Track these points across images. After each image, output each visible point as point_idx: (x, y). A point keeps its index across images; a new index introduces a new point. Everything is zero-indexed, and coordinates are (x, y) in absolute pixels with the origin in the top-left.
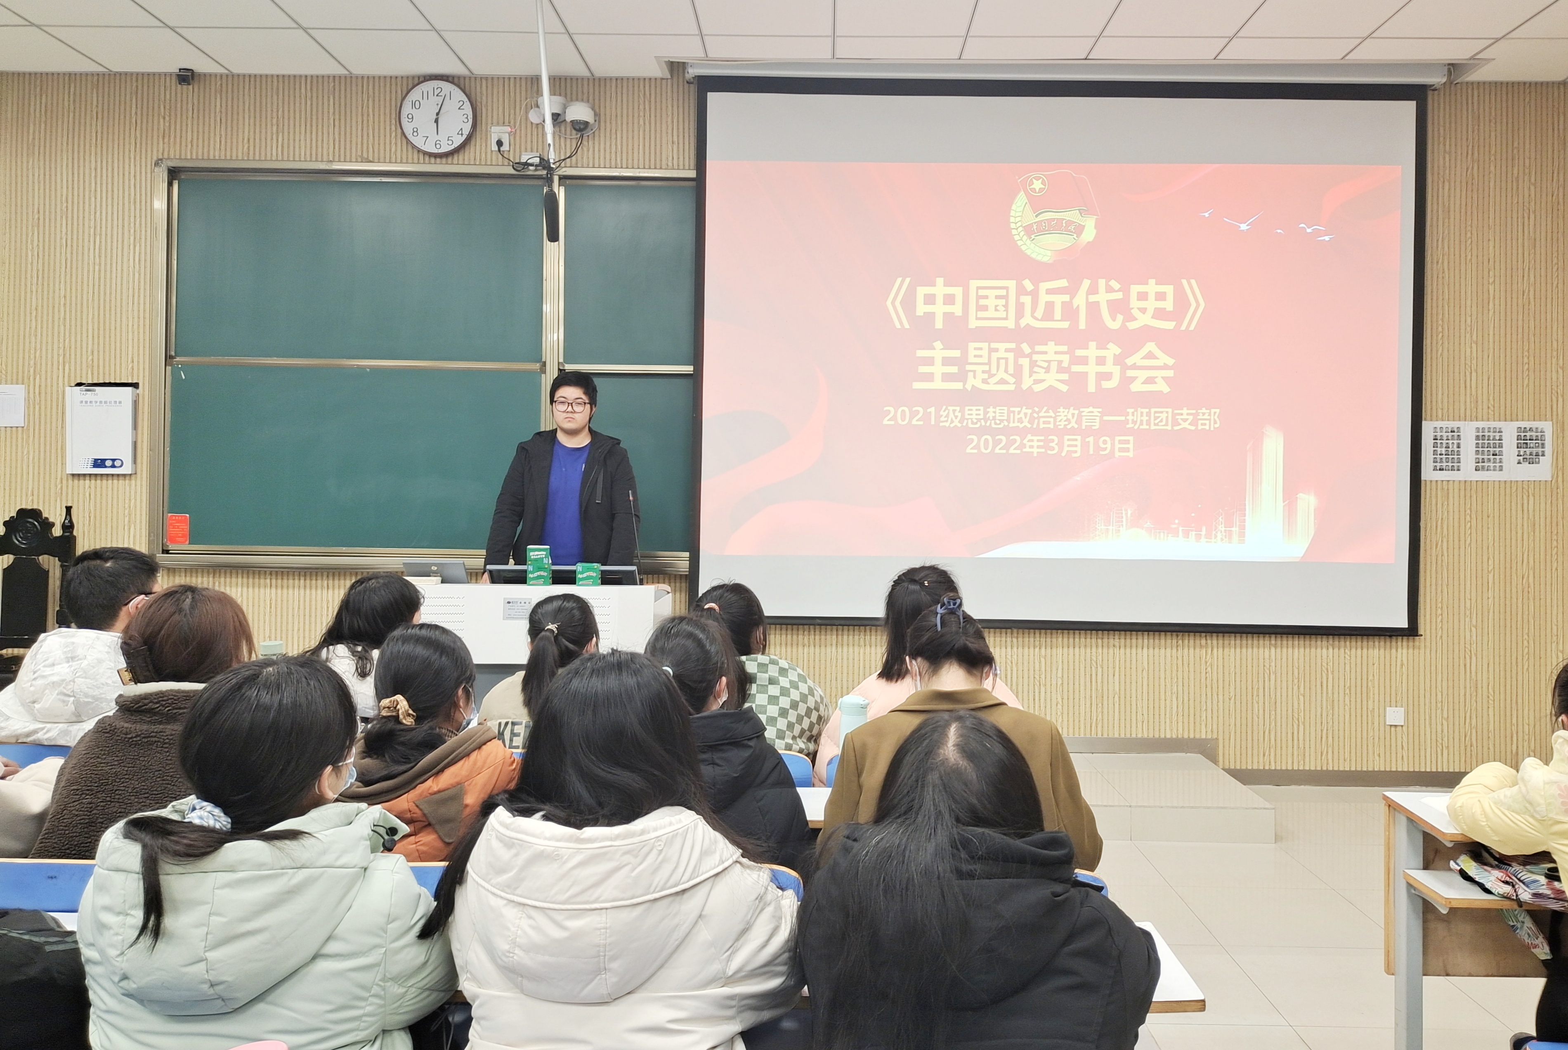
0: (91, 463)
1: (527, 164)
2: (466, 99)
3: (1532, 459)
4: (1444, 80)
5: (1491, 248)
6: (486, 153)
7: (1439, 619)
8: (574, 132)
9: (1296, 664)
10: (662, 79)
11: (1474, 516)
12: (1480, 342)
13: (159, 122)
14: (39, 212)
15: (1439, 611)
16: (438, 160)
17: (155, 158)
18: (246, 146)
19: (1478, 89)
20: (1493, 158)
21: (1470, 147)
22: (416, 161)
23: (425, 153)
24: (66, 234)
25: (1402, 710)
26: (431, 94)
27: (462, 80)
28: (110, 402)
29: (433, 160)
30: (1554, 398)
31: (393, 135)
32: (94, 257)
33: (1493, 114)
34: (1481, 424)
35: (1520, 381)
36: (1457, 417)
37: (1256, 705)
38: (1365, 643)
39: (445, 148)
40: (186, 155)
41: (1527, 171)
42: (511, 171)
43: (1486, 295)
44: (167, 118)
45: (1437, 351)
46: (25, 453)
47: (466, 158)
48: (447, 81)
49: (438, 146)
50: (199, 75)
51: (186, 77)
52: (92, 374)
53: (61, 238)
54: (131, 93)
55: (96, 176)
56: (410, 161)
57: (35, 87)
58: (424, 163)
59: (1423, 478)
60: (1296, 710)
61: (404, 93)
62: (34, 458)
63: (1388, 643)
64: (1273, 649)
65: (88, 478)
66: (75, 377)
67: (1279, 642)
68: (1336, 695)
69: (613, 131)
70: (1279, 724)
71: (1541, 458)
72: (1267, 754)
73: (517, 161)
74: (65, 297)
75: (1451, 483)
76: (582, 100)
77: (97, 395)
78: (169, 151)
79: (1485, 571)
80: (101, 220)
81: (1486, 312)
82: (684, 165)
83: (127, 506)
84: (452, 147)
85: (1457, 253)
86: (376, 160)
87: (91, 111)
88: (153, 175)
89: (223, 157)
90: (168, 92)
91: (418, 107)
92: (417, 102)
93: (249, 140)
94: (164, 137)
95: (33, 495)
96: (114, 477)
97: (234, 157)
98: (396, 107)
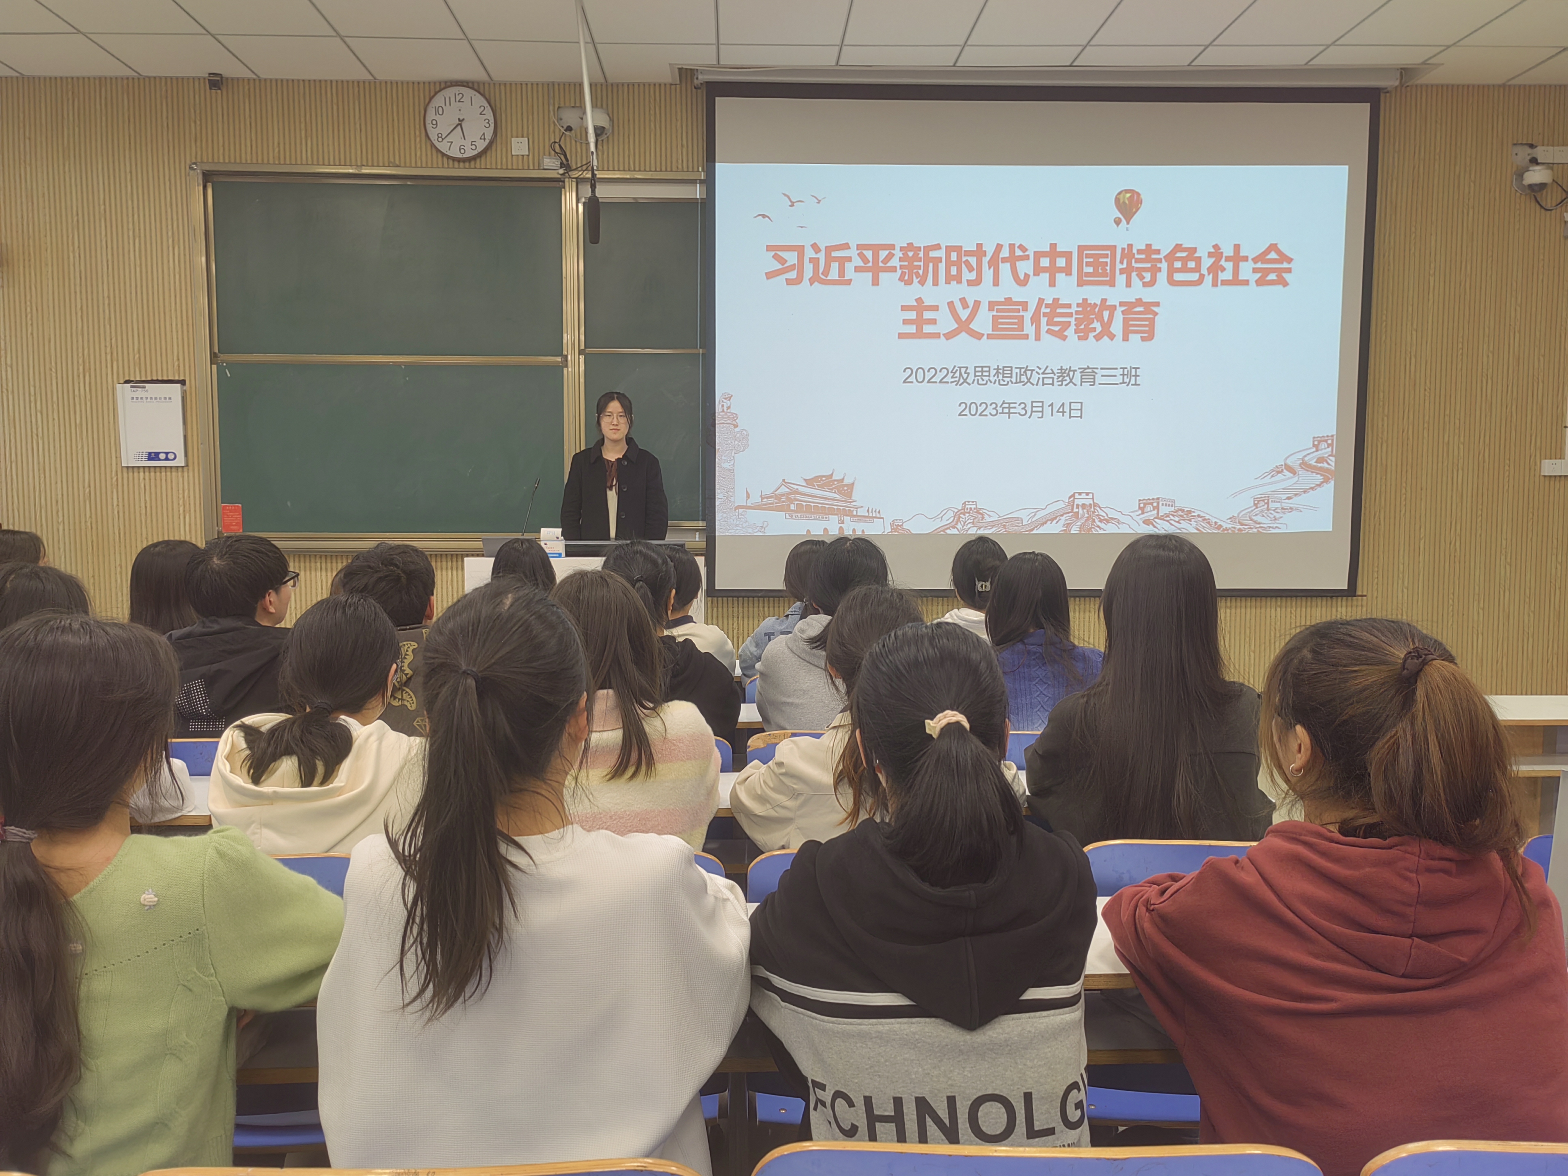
0: (145, 456)
2: (486, 105)
5: (1433, 241)
6: (507, 157)
13: (190, 126)
14: (78, 215)
16: (462, 164)
17: (188, 162)
18: (276, 150)
19: (1427, 91)
22: (440, 165)
23: (449, 157)
24: (106, 235)
26: (453, 100)
28: (160, 398)
29: (456, 164)
31: (418, 140)
32: (135, 259)
39: (470, 153)
40: (218, 158)
42: (531, 175)
44: (198, 123)
46: (80, 447)
47: (488, 163)
48: (468, 87)
49: (462, 151)
52: (140, 372)
53: (101, 241)
55: (131, 179)
56: (435, 165)
58: (448, 168)
61: (427, 99)
65: (142, 470)
66: (124, 374)
69: (627, 136)
74: (109, 297)
77: (147, 391)
78: (202, 154)
80: (139, 223)
81: (1426, 301)
83: (181, 496)
84: (475, 152)
86: (402, 165)
87: (123, 114)
88: (188, 178)
89: (254, 161)
90: (197, 97)
91: (441, 113)
92: (440, 109)
93: (279, 144)
94: (196, 141)
95: (89, 487)
96: (168, 470)
97: (265, 161)
98: (420, 113)
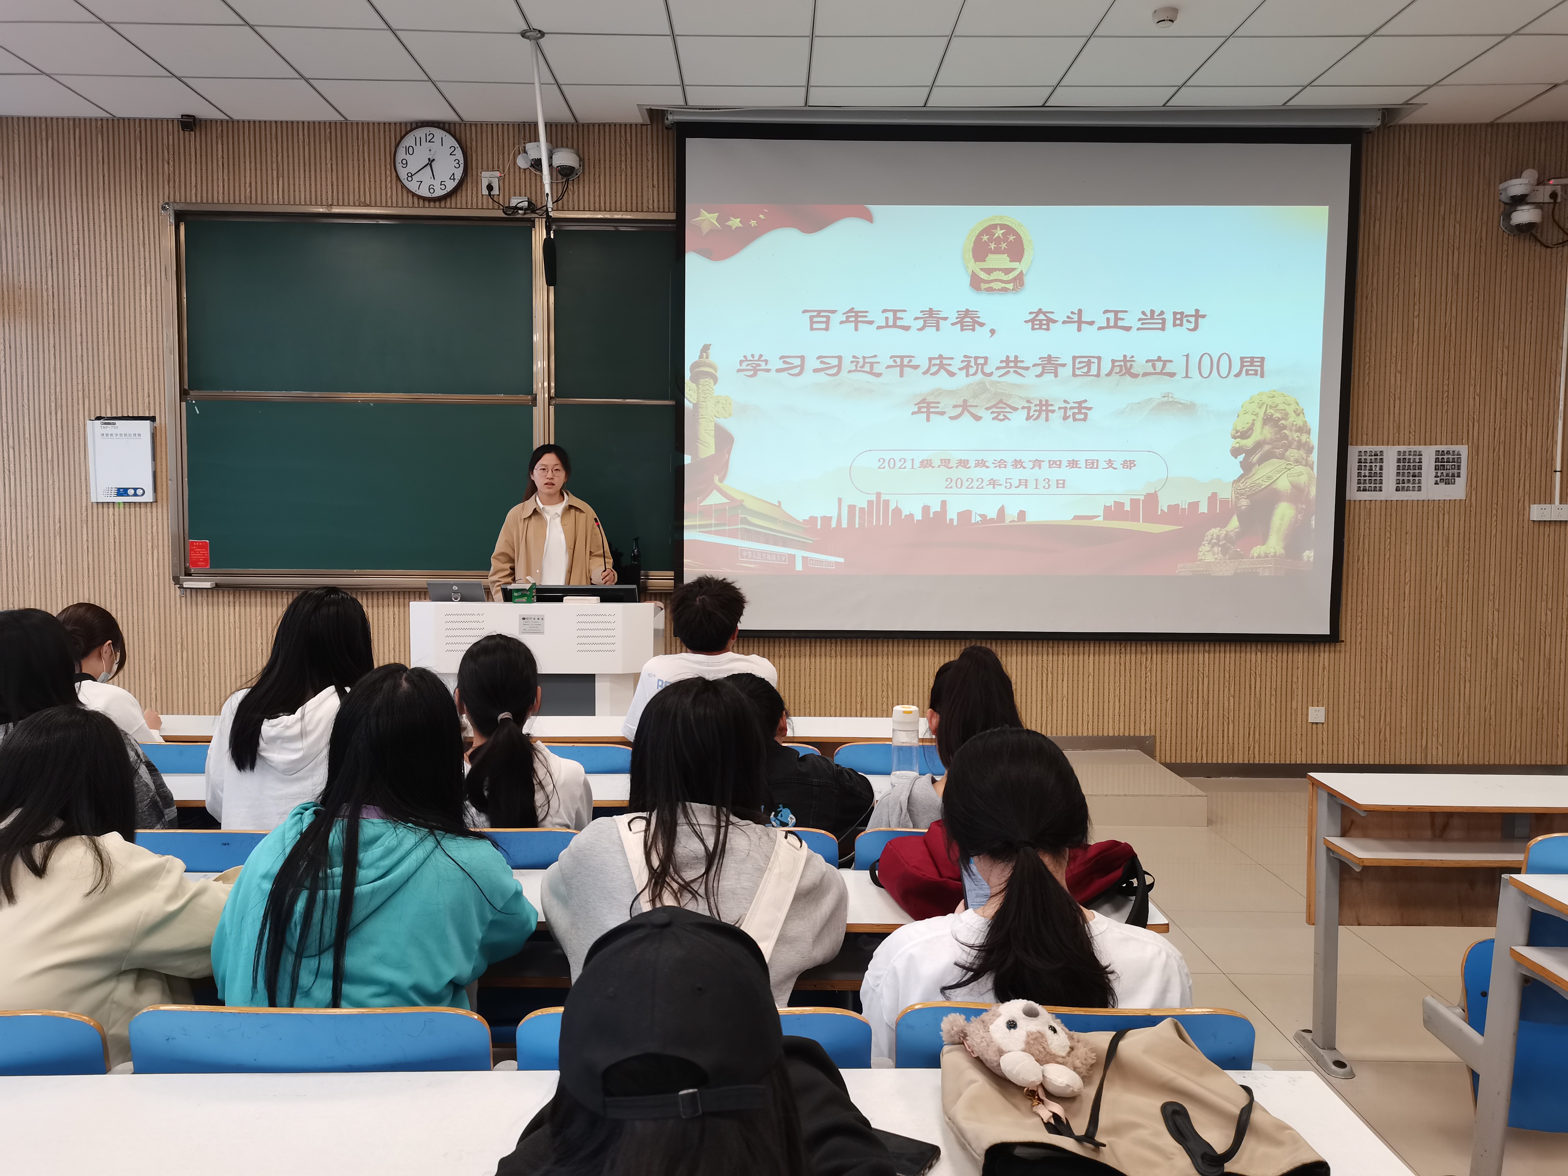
0: (114, 492)
1: (516, 208)
2: (457, 145)
3: (1449, 480)
4: (1378, 123)
5: (1417, 284)
6: (477, 197)
7: (1359, 627)
8: (560, 176)
9: (1227, 668)
10: (642, 125)
11: (1393, 533)
12: (1404, 371)
13: (163, 166)
14: (51, 254)
15: (1359, 620)
16: (432, 204)
17: (161, 202)
18: (248, 190)
19: (1410, 132)
20: (1421, 198)
21: (1401, 187)
22: (411, 204)
23: (419, 197)
24: (80, 275)
25: (1322, 710)
26: (423, 140)
27: (452, 126)
28: (130, 435)
29: (427, 204)
30: (1471, 424)
31: (389, 180)
32: (108, 297)
33: (1423, 156)
34: (1402, 448)
35: (1440, 407)
36: (1380, 441)
37: (1190, 705)
38: (1291, 649)
39: (439, 193)
40: (191, 200)
41: (1453, 209)
42: (500, 214)
43: (1411, 328)
44: (171, 163)
46: (51, 482)
47: (459, 202)
48: (439, 127)
49: (432, 191)
50: (200, 120)
51: (189, 123)
52: (111, 409)
54: (135, 139)
55: (105, 219)
56: (405, 205)
57: (41, 132)
58: (419, 207)
59: (1347, 498)
60: (1226, 710)
61: (398, 139)
62: (59, 488)
63: (1311, 648)
64: (1206, 655)
65: (111, 506)
66: (95, 411)
67: (1212, 648)
68: (1263, 696)
69: (597, 175)
70: (1211, 722)
71: (1456, 478)
72: (1199, 749)
73: (507, 205)
74: (81, 335)
75: (1373, 503)
76: (567, 147)
77: (117, 428)
78: (175, 195)
79: (1402, 583)
80: (112, 261)
81: (1410, 343)
82: (664, 208)
83: (149, 532)
84: (445, 192)
85: (1385, 289)
86: (373, 204)
87: (98, 156)
88: (160, 217)
89: (226, 201)
90: (171, 138)
91: (411, 153)
92: (411, 148)
93: (250, 184)
94: (169, 181)
95: (60, 522)
96: (138, 506)
97: (237, 201)
98: (390, 153)
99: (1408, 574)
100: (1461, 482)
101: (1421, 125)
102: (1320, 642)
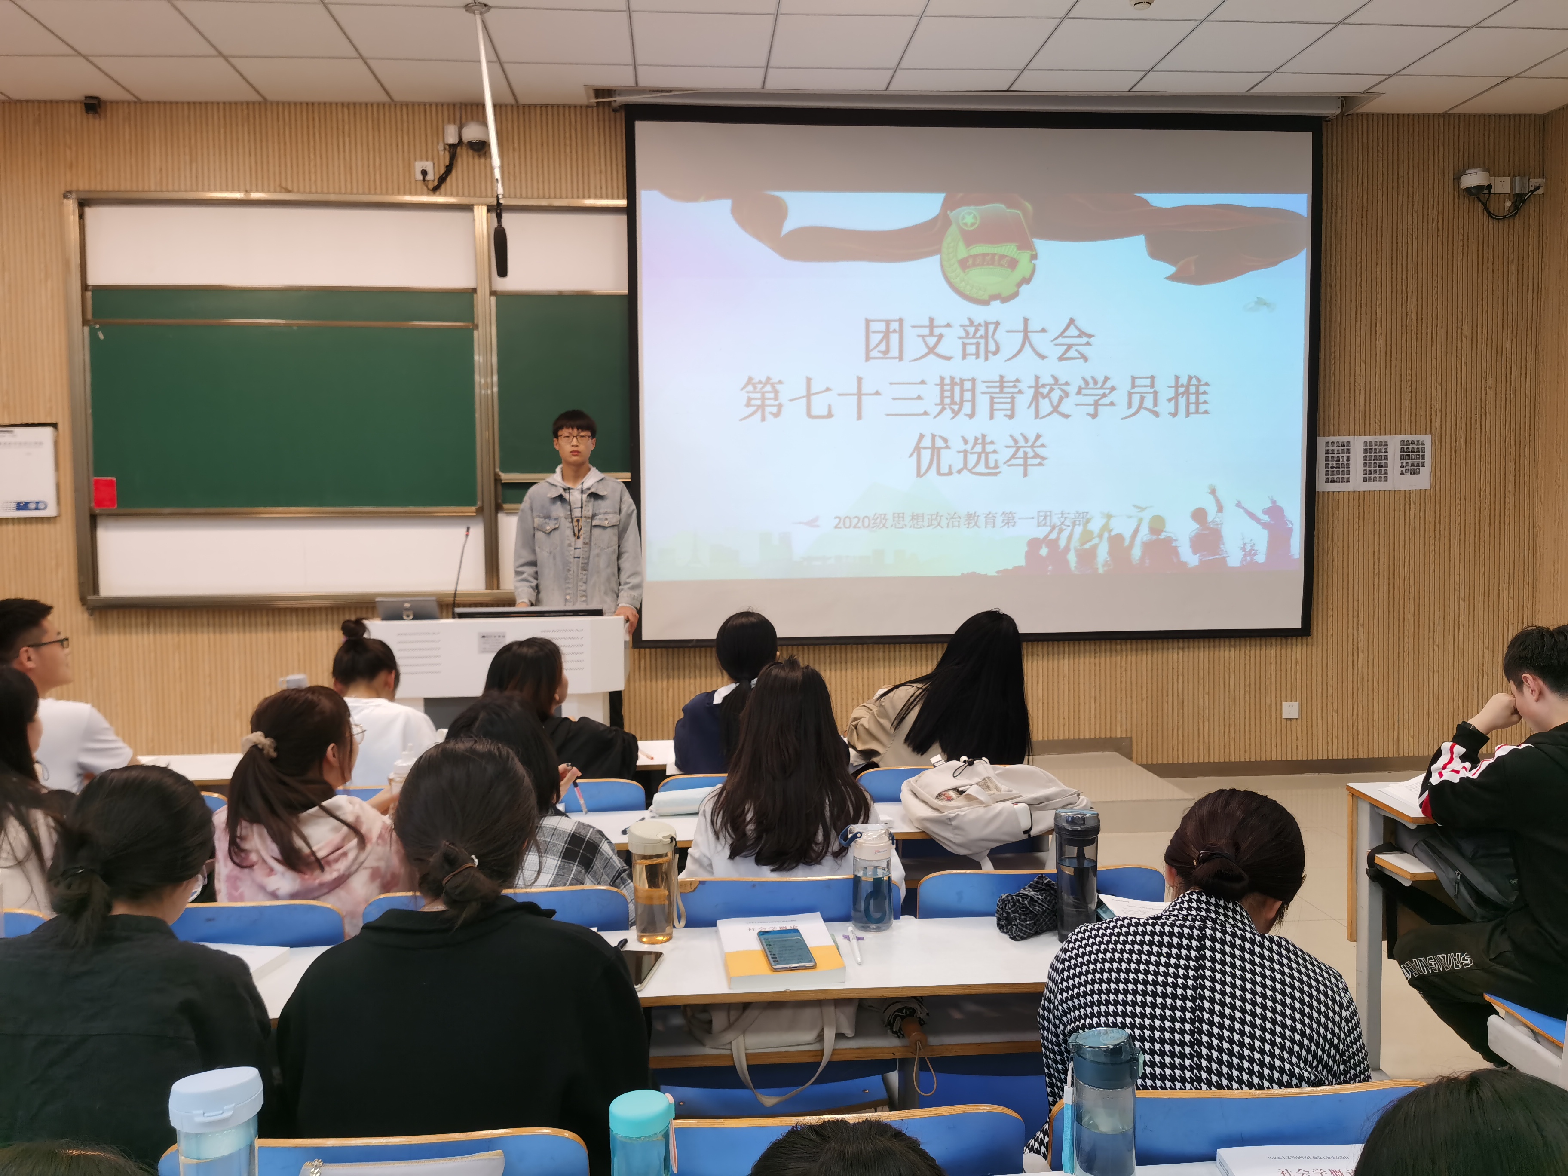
3: (1414, 470)
4: (1338, 112)
7: (1330, 620)
9: (1201, 666)
10: (587, 107)
11: (1361, 524)
12: (1368, 361)
15: (1330, 613)
20: (1380, 187)
21: (1360, 177)
25: (1296, 705)
27: (381, 107)
30: (1433, 415)
33: (1381, 144)
34: (1368, 438)
35: (1403, 396)
36: (1347, 432)
37: (1165, 705)
38: (1264, 643)
41: (1410, 199)
43: (1373, 317)
45: (1330, 370)
50: (105, 102)
51: (92, 105)
54: (34, 123)
59: (1317, 490)
60: (1202, 709)
63: (1284, 643)
64: (1181, 652)
67: (1186, 645)
68: (1237, 693)
70: (1186, 721)
71: (1421, 468)
72: (1175, 748)
75: (1341, 495)
79: (1371, 574)
82: (614, 195)
85: (1348, 278)
99: (1376, 567)
100: (1426, 471)
101: (1378, 114)
102: (1292, 636)
